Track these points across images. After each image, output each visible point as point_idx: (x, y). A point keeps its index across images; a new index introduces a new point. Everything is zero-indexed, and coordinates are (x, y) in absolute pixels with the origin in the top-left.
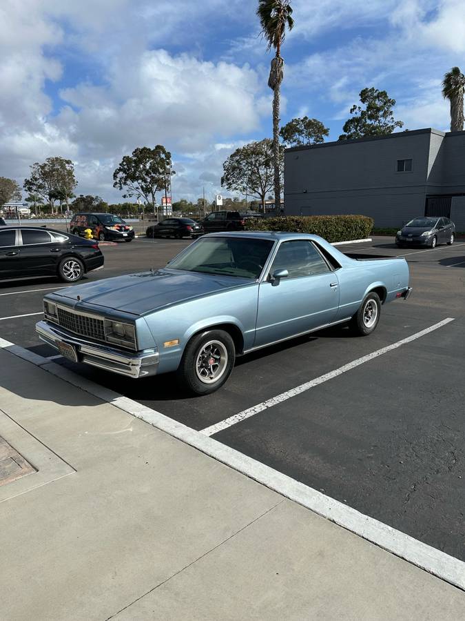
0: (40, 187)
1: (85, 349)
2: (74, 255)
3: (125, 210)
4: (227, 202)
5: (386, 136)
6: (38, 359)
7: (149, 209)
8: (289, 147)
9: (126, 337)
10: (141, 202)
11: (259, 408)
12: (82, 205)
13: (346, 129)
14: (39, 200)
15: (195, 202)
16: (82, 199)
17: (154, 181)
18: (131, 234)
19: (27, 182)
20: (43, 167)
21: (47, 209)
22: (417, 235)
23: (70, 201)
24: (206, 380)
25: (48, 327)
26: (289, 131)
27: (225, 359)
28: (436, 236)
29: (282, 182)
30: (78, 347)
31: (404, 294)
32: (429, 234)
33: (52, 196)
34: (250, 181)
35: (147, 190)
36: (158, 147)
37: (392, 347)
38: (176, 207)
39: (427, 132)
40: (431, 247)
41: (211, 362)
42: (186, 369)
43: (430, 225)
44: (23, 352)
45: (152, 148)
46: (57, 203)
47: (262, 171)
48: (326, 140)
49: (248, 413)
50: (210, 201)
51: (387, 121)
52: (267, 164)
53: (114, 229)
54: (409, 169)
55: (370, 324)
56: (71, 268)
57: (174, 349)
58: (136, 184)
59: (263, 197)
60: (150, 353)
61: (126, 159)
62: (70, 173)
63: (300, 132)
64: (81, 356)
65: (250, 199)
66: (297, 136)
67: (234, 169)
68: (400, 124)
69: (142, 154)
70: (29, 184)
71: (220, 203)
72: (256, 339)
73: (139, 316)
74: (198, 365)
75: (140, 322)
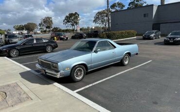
0: (43, 25)
1: (47, 71)
2: (50, 45)
3: (67, 31)
4: (96, 27)
5: (141, 6)
6: (37, 73)
7: (73, 30)
8: (113, 11)
9: (56, 67)
10: (71, 28)
11: (90, 85)
12: (55, 30)
13: (129, 5)
14: (43, 29)
15: (86, 28)
16: (55, 28)
17: (75, 22)
18: (67, 38)
19: (40, 24)
20: (44, 19)
21: (45, 31)
22: (149, 36)
23: (51, 29)
24: (78, 78)
25: (39, 66)
26: (113, 6)
27: (83, 73)
28: (155, 36)
29: (110, 21)
30: (45, 70)
31: (137, 54)
32: (152, 35)
33: (47, 28)
34: (102, 21)
35: (73, 25)
36: (76, 13)
37: (131, 69)
38: (81, 29)
39: (153, 5)
40: (153, 39)
41: (79, 74)
42: (72, 75)
43: (153, 33)
44: (33, 72)
45: (74, 13)
46: (48, 30)
47: (105, 18)
48: (124, 8)
49: (88, 86)
50: (91, 27)
51: (142, 2)
52: (106, 16)
53: (62, 37)
54: (147, 16)
55: (126, 63)
56: (49, 49)
57: (68, 70)
58: (69, 23)
59: (106, 25)
60: (62, 71)
61: (67, 17)
62: (51, 21)
63: (116, 6)
64: (46, 72)
65: (102, 26)
66: (115, 7)
67: (97, 18)
68: (145, 3)
69: (71, 15)
70: (40, 25)
71: (93, 28)
72: (91, 68)
73: (59, 62)
74: (75, 74)
75: (59, 64)
